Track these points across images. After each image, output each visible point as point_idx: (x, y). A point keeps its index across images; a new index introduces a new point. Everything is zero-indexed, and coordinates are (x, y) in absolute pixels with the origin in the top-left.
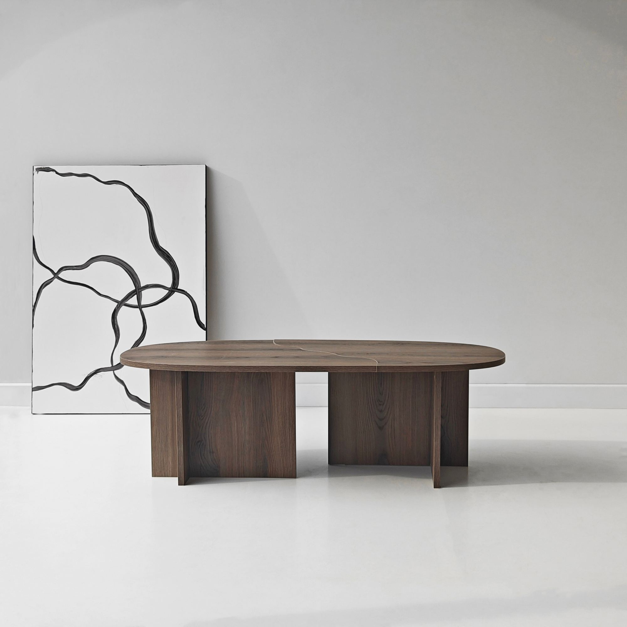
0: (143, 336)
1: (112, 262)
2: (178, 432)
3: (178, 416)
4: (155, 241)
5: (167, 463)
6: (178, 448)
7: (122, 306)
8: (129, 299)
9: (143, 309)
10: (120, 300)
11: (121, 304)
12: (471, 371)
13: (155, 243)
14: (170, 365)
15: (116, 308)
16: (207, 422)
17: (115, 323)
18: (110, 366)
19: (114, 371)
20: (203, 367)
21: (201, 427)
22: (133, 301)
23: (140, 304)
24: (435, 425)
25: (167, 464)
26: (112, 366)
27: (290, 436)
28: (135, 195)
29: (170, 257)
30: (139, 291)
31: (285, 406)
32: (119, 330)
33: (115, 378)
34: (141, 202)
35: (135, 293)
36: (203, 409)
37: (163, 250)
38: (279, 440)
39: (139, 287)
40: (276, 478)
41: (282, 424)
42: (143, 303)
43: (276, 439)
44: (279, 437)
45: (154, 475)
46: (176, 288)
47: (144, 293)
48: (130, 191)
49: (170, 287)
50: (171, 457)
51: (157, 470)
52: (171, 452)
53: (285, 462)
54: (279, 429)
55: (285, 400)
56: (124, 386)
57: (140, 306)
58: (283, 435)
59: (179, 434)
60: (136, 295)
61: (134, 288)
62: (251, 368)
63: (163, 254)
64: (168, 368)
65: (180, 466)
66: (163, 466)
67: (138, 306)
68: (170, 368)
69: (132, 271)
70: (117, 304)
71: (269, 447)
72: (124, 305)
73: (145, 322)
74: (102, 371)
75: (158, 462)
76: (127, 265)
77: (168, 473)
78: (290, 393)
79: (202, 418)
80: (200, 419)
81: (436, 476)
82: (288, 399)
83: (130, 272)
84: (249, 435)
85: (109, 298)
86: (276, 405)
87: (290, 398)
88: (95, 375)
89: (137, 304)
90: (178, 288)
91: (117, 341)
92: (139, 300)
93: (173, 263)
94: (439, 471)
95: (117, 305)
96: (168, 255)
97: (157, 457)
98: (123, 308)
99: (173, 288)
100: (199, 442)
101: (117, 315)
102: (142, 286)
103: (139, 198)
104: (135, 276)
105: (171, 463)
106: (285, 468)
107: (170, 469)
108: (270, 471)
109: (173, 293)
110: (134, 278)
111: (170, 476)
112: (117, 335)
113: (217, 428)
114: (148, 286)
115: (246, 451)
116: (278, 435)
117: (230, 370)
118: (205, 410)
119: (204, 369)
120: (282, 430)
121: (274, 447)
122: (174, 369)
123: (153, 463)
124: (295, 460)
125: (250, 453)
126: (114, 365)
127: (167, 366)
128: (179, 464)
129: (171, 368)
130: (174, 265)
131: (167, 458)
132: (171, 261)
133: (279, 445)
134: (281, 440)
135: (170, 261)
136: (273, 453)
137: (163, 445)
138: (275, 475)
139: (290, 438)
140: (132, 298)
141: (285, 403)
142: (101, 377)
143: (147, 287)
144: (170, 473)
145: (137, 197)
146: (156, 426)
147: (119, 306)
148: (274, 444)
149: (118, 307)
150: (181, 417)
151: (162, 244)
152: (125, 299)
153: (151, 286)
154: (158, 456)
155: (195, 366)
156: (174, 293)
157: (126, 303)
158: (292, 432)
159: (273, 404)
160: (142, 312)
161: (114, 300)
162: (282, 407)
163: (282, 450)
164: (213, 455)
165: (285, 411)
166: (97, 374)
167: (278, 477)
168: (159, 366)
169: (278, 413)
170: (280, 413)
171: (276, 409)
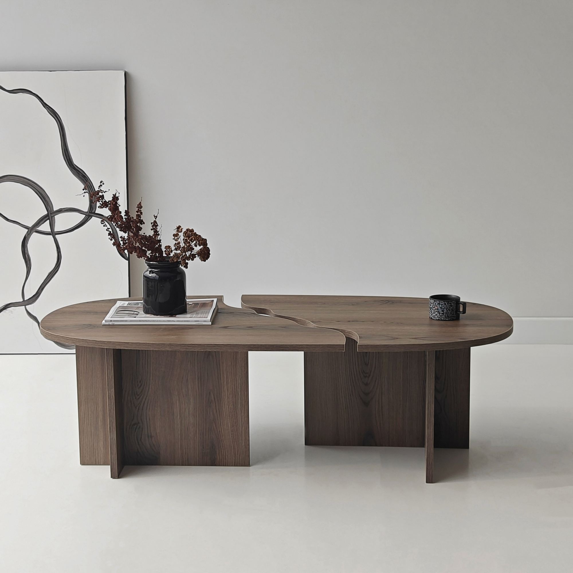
0: (57, 267)
1: (20, 182)
2: (110, 417)
3: (110, 398)
4: (68, 158)
5: (97, 448)
6: (110, 435)
7: (33, 233)
8: (41, 225)
9: (57, 236)
10: (30, 225)
11: (32, 230)
12: (473, 349)
13: (69, 161)
14: (99, 341)
15: (26, 236)
16: (144, 402)
17: (26, 252)
18: (22, 300)
19: (25, 306)
20: (138, 344)
21: (137, 408)
22: (45, 227)
23: (54, 230)
24: (428, 410)
25: (97, 450)
26: (24, 301)
27: (242, 419)
28: (45, 106)
29: (86, 177)
30: (52, 215)
31: (236, 384)
32: (30, 260)
33: (27, 314)
34: (51, 113)
35: (48, 218)
36: (139, 386)
37: (78, 169)
38: (229, 424)
39: (51, 211)
40: (225, 466)
41: (233, 404)
42: (56, 229)
43: (225, 421)
44: (229, 420)
45: (83, 463)
46: (93, 213)
47: (58, 218)
48: (39, 101)
49: (87, 211)
50: (102, 443)
51: (86, 457)
52: (102, 436)
53: (236, 448)
54: (229, 410)
55: (236, 378)
56: (37, 323)
57: (53, 233)
58: (234, 418)
59: (111, 419)
60: (48, 221)
61: (46, 213)
62: (196, 346)
63: (78, 173)
64: (96, 344)
65: (113, 456)
66: (93, 453)
67: (51, 233)
68: (98, 344)
69: (43, 193)
70: (27, 230)
71: (217, 430)
72: (34, 232)
73: (59, 250)
74: (12, 306)
75: (88, 447)
76: (37, 186)
77: (99, 460)
78: (242, 369)
79: (138, 397)
80: (136, 398)
81: (429, 468)
82: (240, 376)
83: (41, 194)
84: (194, 417)
85: (18, 224)
86: (225, 382)
87: (242, 375)
88: (4, 311)
89: (50, 231)
90: (96, 212)
91: (28, 273)
92: (52, 226)
93: (89, 183)
94: (432, 463)
95: (28, 232)
96: (84, 174)
97: (86, 442)
98: (34, 235)
99: (90, 212)
100: (134, 424)
101: (28, 243)
102: (55, 210)
103: (49, 109)
104: (47, 199)
105: (102, 449)
106: (237, 455)
107: (102, 456)
108: (218, 458)
109: (90, 217)
110: (46, 200)
111: (101, 464)
112: (28, 266)
113: (156, 408)
114: (62, 210)
115: (190, 435)
116: (228, 418)
117: (170, 348)
118: (142, 388)
119: (140, 346)
120: (232, 412)
121: (223, 431)
122: (104, 346)
123: (81, 448)
124: (248, 446)
125: (195, 437)
126: (25, 300)
127: (95, 342)
128: (111, 453)
129: (100, 344)
130: (91, 186)
131: (98, 443)
132: (87, 181)
133: (230, 429)
134: (232, 424)
135: (85, 181)
136: (222, 438)
137: (93, 428)
138: (225, 463)
139: (242, 421)
140: (44, 223)
141: (236, 381)
142: (12, 313)
143: (60, 211)
144: (102, 460)
145: (47, 107)
146: (84, 406)
147: (30, 233)
148: (223, 427)
149: (28, 234)
150: (113, 399)
151: (76, 162)
152: (37, 224)
153: (65, 209)
154: (87, 440)
155: (128, 343)
156: (92, 217)
157: (37, 230)
158: (244, 414)
159: (222, 382)
160: (55, 239)
161: (24, 226)
162: (232, 385)
163: (233, 434)
164: (152, 440)
165: (236, 390)
166: (7, 309)
167: (229, 465)
168: (86, 342)
169: (227, 392)
170: (230, 391)
171: (226, 388)
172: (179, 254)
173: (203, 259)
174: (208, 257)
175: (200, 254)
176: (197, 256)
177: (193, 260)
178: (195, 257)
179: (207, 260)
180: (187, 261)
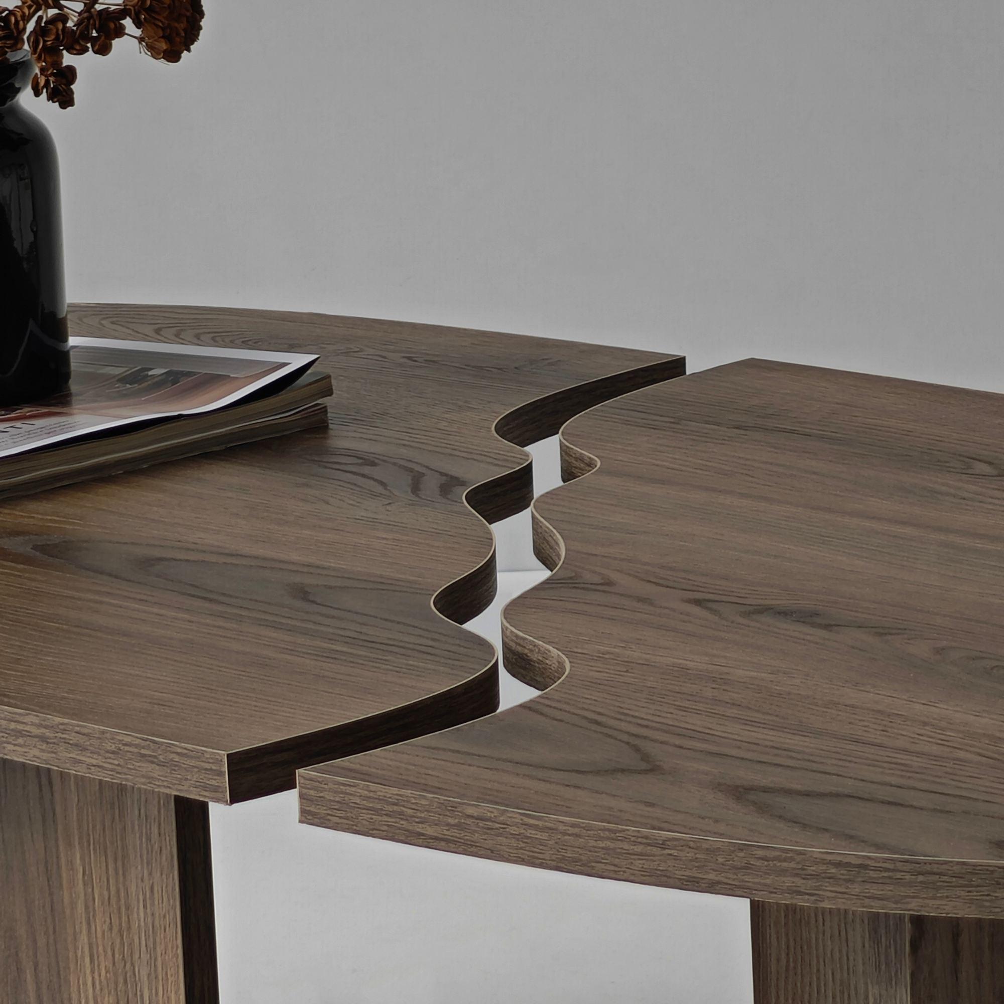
169: (93, 972)
170: (103, 972)
171: (84, 939)
172: (19, 14)
173: (163, 46)
174: (191, 33)
175: (149, 10)
176: (128, 23)
177: (103, 49)
178: (120, 32)
179: (185, 54)
180: (68, 59)
